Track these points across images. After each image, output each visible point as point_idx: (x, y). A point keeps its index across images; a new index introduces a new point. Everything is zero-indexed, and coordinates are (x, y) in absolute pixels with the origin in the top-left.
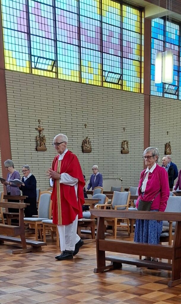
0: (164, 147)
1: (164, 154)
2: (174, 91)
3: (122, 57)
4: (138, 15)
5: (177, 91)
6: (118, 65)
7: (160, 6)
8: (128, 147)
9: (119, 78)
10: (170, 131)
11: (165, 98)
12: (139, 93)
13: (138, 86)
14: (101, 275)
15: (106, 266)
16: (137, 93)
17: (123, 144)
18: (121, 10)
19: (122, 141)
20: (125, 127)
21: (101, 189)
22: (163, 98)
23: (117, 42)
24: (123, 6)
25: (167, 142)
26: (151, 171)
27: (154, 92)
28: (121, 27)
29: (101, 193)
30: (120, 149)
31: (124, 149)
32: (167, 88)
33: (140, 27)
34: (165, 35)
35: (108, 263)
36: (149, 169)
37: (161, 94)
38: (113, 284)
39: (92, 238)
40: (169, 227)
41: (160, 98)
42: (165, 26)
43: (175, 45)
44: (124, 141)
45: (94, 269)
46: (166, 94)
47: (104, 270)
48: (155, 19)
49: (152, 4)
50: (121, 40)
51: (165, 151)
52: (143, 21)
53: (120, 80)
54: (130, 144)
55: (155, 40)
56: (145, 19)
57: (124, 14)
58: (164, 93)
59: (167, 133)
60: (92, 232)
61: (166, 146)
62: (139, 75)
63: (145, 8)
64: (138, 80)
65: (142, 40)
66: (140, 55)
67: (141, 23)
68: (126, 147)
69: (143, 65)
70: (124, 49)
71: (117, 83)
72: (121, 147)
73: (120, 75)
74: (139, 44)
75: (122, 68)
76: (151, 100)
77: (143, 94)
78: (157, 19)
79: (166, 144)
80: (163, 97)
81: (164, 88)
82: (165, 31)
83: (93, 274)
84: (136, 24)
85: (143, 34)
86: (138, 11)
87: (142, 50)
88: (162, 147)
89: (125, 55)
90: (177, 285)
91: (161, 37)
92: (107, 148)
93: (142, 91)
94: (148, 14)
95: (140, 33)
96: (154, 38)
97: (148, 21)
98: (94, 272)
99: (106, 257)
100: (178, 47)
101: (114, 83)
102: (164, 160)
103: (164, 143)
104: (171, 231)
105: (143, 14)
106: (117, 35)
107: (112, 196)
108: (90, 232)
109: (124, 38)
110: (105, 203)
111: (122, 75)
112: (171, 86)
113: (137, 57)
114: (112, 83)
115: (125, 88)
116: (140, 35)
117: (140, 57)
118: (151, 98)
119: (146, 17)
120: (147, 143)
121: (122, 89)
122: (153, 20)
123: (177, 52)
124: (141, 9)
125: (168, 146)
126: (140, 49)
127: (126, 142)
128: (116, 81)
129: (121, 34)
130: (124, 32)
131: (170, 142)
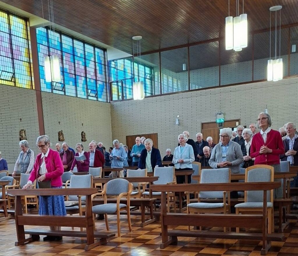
0: (58, 135)
1: (58, 140)
2: (61, 88)
3: (13, 59)
4: (24, 24)
5: (63, 88)
6: (10, 65)
7: (44, 18)
8: (25, 135)
9: (12, 76)
10: (61, 121)
11: (54, 94)
12: (31, 89)
13: (30, 83)
14: (23, 247)
15: (26, 239)
16: (29, 89)
17: (21, 132)
18: (9, 19)
19: (20, 130)
20: (21, 118)
21: (6, 173)
22: (52, 94)
23: (8, 45)
24: (10, 16)
25: (60, 131)
26: (47, 155)
27: (44, 88)
28: (10, 33)
29: (7, 176)
30: (18, 137)
31: (22, 137)
32: (54, 85)
33: (26, 34)
34: (48, 42)
35: (27, 236)
36: (45, 154)
37: (50, 91)
38: (36, 254)
39: (5, 216)
40: (78, 201)
41: (50, 93)
42: (47, 34)
43: (58, 50)
44: (21, 130)
45: (15, 242)
46: (54, 90)
47: (25, 243)
48: (39, 28)
49: (35, 16)
50: (11, 44)
51: (59, 138)
52: (29, 29)
53: (13, 78)
54: (27, 132)
55: (40, 45)
56: (30, 27)
57: (11, 22)
58: (52, 89)
59: (59, 122)
60: (4, 211)
61: (59, 134)
62: (29, 74)
63: (30, 19)
64: (29, 78)
65: (29, 45)
66: (29, 57)
67: (27, 31)
68: (24, 135)
69: (32, 66)
70: (14, 52)
71: (11, 80)
72: (19, 135)
73: (12, 74)
74: (27, 48)
75: (14, 68)
76: (42, 95)
77: (35, 90)
78: (41, 28)
79: (59, 132)
80: (52, 92)
81: (52, 85)
82: (48, 38)
83: (15, 247)
84: (23, 31)
85: (30, 40)
86: (24, 21)
87: (30, 53)
88: (56, 135)
89: (15, 56)
90: (93, 248)
91: (45, 43)
92: (7, 136)
93: (34, 88)
94: (32, 24)
95: (27, 38)
96: (40, 44)
97: (33, 30)
98: (16, 245)
99: (25, 231)
100: (60, 51)
101: (8, 81)
102: (58, 146)
103: (57, 132)
104: (80, 204)
105: (28, 23)
106: (7, 40)
107: (20, 178)
108: (3, 211)
109: (13, 42)
110: (13, 185)
111: (14, 74)
112: (58, 84)
113: (26, 59)
114: (6, 80)
115: (18, 85)
116: (27, 41)
117: (29, 59)
118: (42, 93)
119: (31, 26)
120: (42, 132)
121: (15, 86)
122: (37, 29)
123: (60, 56)
124: (26, 19)
125: (60, 134)
126: (28, 53)
127: (23, 131)
128: (10, 79)
129: (11, 40)
130: (13, 37)
131: (62, 130)
